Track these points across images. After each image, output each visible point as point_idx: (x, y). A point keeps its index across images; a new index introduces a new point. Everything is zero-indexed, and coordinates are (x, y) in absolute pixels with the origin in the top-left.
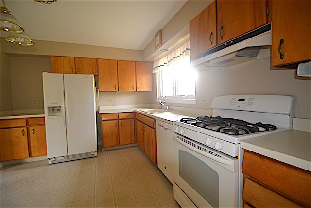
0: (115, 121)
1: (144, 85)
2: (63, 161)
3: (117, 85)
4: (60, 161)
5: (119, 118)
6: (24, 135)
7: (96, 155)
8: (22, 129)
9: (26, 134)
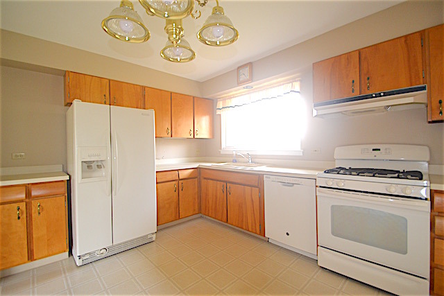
0: (174, 182)
1: (203, 130)
2: (103, 256)
3: (170, 129)
4: (99, 257)
5: (180, 178)
6: (19, 218)
7: (154, 239)
8: (16, 206)
9: (25, 215)
